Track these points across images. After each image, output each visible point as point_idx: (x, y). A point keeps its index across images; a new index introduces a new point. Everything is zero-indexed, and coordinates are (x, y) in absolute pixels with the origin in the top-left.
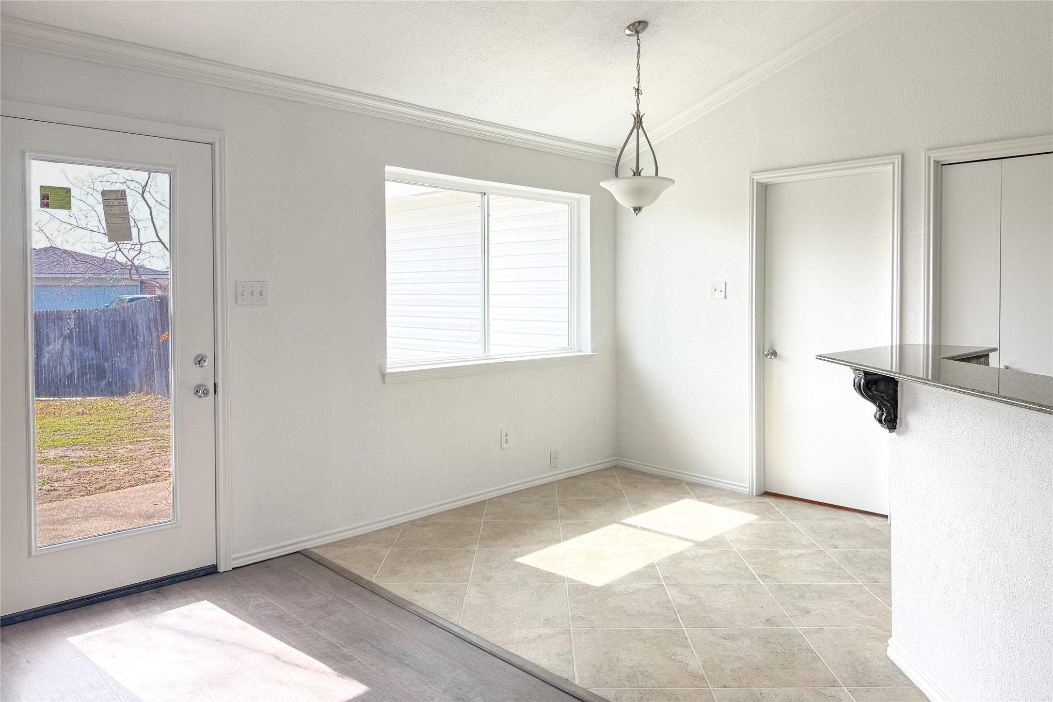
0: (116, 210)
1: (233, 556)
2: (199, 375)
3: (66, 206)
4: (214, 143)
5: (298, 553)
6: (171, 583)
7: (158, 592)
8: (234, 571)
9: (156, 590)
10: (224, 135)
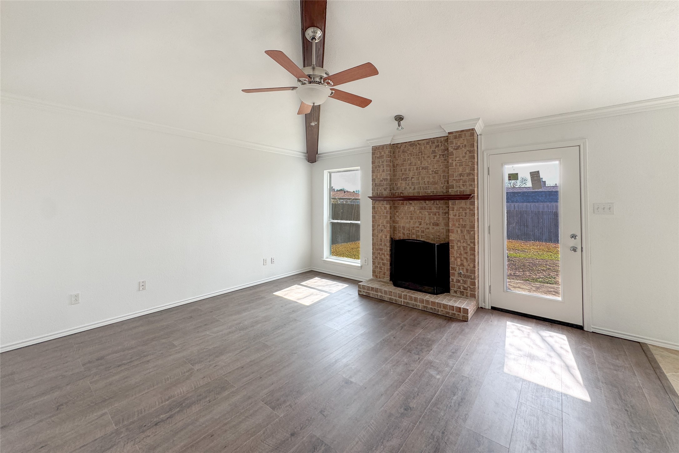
0: (536, 178)
1: (593, 326)
2: (573, 243)
3: (516, 179)
4: (580, 145)
5: (639, 343)
6: (558, 324)
7: (551, 324)
8: (592, 333)
9: (551, 323)
10: (586, 141)
